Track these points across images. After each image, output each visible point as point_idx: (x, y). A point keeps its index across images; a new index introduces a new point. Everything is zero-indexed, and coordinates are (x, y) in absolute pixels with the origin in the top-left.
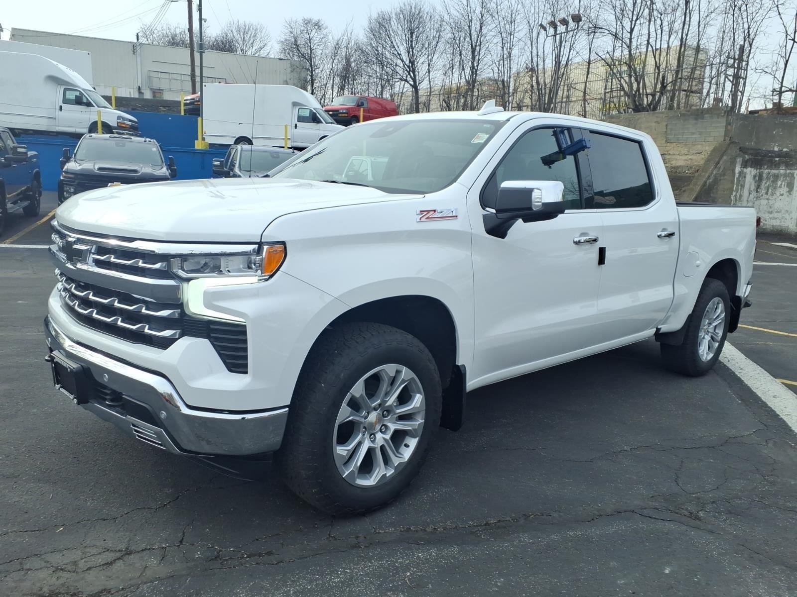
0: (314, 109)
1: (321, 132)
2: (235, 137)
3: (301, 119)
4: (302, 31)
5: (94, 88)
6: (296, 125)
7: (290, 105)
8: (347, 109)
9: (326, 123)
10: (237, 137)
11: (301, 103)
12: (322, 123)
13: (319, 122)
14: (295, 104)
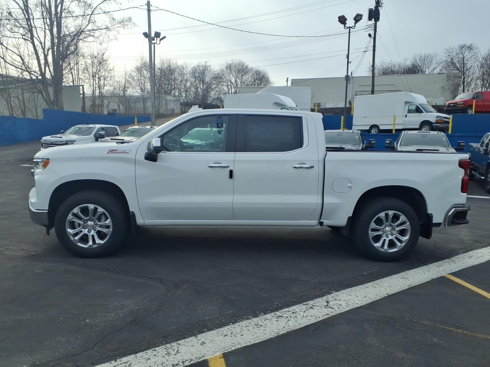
0: (419, 104)
1: (422, 118)
2: (370, 125)
3: (410, 111)
4: (457, 54)
5: (297, 106)
6: (406, 115)
7: (403, 104)
8: (464, 101)
9: (426, 112)
10: (371, 125)
11: (410, 101)
12: (423, 112)
13: (421, 112)
14: (406, 103)
